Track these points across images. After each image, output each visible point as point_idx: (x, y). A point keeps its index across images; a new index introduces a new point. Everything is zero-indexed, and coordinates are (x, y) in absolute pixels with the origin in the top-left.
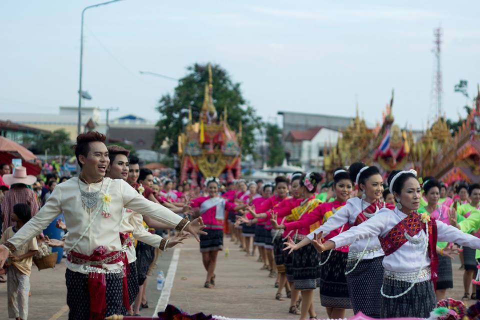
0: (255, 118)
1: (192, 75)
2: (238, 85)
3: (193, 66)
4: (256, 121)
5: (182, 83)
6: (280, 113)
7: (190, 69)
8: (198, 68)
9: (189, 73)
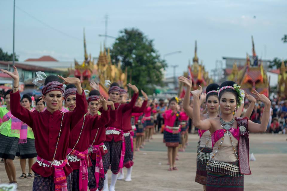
0: (161, 60)
1: (123, 36)
2: (151, 41)
3: (123, 31)
4: (161, 63)
5: (117, 41)
6: (224, 58)
7: (121, 32)
8: (126, 32)
9: (121, 35)
